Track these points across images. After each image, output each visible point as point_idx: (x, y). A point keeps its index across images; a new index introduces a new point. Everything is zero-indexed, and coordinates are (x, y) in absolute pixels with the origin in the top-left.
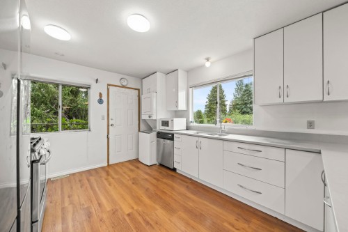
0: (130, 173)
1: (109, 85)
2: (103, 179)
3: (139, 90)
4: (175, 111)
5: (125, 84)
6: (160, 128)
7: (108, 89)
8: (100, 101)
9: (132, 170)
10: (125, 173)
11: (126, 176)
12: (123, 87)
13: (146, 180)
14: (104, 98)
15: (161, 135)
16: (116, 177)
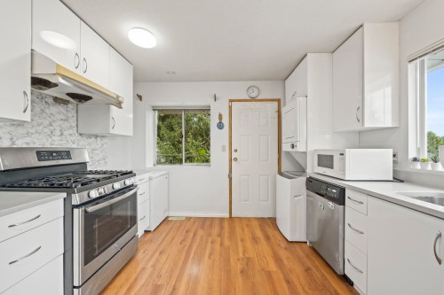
0: (249, 244)
1: (231, 101)
2: (210, 239)
3: (279, 101)
4: (360, 133)
5: (254, 95)
6: (313, 169)
7: (230, 108)
8: (220, 126)
9: (255, 240)
10: (242, 240)
11: (240, 249)
12: (253, 99)
13: (269, 275)
14: (225, 121)
15: (315, 186)
16: (227, 243)
